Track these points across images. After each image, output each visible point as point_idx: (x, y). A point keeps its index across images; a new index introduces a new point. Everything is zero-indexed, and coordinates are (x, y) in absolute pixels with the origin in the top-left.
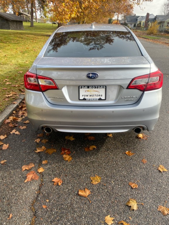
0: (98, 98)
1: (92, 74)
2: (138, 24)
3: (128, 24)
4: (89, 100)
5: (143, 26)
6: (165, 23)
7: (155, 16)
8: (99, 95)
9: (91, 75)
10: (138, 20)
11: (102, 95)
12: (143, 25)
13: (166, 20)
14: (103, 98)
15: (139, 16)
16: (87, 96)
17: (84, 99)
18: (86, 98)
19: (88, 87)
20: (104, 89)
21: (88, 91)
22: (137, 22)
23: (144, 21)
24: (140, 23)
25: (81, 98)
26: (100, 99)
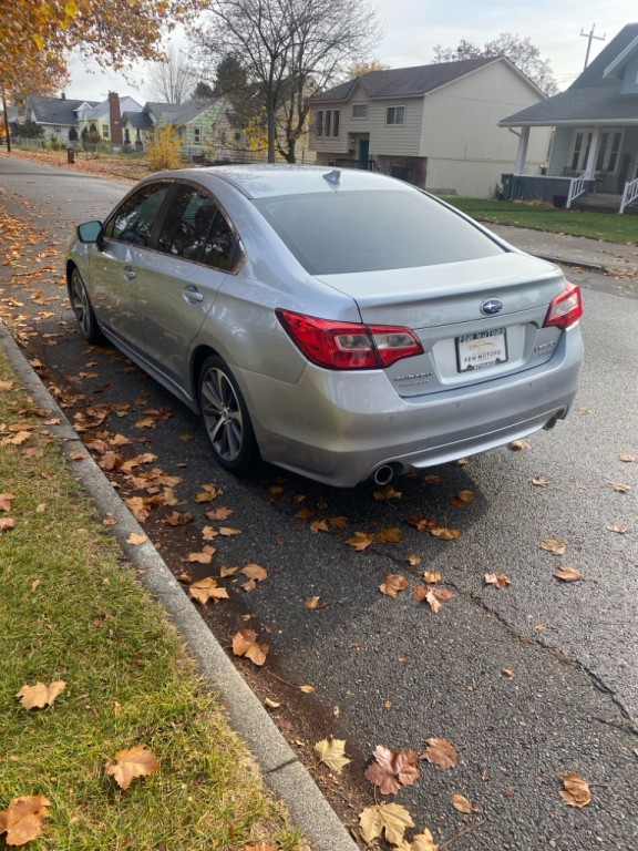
0: (494, 359)
1: (492, 302)
2: (85, 130)
3: (43, 128)
4: (480, 367)
5: (106, 139)
6: (188, 130)
7: (143, 105)
8: (495, 353)
9: (490, 306)
10: (80, 115)
11: (499, 352)
12: (106, 135)
13: (187, 121)
14: (503, 358)
15: (82, 102)
16: (474, 358)
17: (470, 368)
18: (473, 363)
19: (475, 337)
20: (502, 336)
21: (475, 346)
22: (77, 123)
23: (103, 120)
24: (93, 128)
25: (464, 366)
26: (498, 362)
